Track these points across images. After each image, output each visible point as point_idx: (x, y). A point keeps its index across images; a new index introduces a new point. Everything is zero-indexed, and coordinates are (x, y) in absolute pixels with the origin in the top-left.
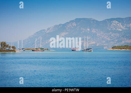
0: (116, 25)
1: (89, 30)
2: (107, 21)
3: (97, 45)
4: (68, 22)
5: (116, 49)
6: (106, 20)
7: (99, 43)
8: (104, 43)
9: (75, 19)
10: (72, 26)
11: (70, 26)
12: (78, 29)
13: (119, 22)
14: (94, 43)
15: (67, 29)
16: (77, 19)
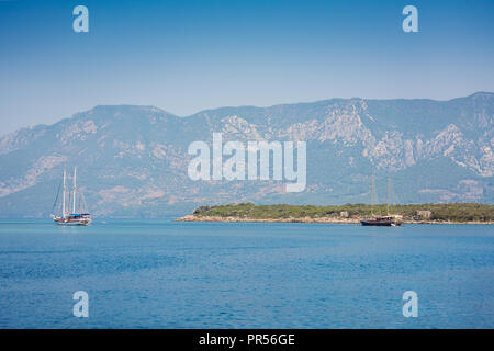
0: (236, 131)
1: (141, 147)
2: (208, 118)
3: (171, 202)
4: (66, 120)
5: (208, 218)
6: (203, 112)
7: (176, 195)
8: (196, 196)
9: (93, 110)
10: (83, 133)
11: (74, 135)
12: (102, 145)
13: (250, 120)
14: (159, 194)
15: (65, 142)
16: (98, 108)
